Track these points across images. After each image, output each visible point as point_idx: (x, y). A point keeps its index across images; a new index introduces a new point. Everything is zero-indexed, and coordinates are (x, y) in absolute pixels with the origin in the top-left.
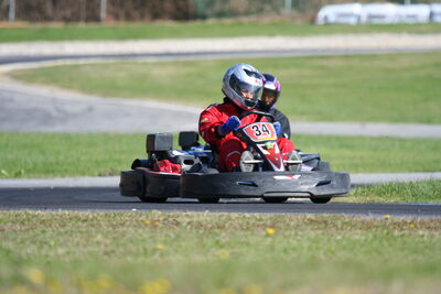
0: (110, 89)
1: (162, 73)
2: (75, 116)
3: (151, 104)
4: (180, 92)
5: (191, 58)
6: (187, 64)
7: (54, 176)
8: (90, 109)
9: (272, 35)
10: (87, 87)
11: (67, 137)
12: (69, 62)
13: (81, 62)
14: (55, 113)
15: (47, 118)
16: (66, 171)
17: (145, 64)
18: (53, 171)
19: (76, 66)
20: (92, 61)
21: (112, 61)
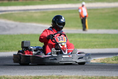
0: (22, 20)
1: (37, 15)
2: (12, 28)
3: (34, 24)
4: (42, 20)
5: (45, 11)
6: (44, 12)
7: (9, 51)
8: (17, 26)
9: (67, 3)
10: (15, 19)
11: (11, 36)
12: (10, 12)
13: (13, 12)
14: (6, 28)
15: (4, 29)
16: (13, 49)
17: (32, 12)
18: (9, 49)
19: (12, 14)
20: (16, 12)
21: (22, 12)
